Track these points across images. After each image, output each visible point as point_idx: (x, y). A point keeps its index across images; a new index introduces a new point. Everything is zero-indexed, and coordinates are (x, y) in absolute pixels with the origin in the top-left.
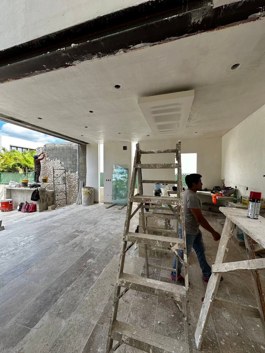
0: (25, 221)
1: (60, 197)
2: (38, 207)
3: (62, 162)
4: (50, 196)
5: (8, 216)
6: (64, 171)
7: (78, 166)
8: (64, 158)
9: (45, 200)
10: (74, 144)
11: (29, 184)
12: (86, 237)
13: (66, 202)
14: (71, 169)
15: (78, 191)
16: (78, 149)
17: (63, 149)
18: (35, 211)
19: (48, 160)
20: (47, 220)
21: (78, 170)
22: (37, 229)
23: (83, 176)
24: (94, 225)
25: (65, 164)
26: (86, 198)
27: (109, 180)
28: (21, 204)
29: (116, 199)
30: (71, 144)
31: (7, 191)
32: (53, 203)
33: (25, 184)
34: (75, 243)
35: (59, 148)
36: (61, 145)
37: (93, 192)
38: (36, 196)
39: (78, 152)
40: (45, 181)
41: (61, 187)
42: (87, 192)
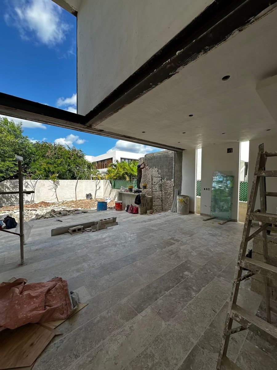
0: (131, 221)
1: (157, 203)
2: (139, 210)
3: (159, 170)
4: (149, 201)
5: (119, 215)
6: (161, 178)
7: (174, 174)
8: (160, 166)
9: (145, 205)
10: (171, 152)
11: (133, 190)
12: (182, 247)
13: (161, 209)
14: (166, 176)
15: (173, 199)
16: (174, 156)
17: (160, 158)
18: (138, 213)
19: (148, 169)
20: (146, 223)
21: (174, 178)
22: (140, 229)
23: (178, 185)
24: (190, 236)
25: (161, 172)
26: (181, 207)
27: (207, 189)
28: (128, 205)
29: (215, 211)
30: (167, 152)
31: (119, 194)
32: (151, 208)
33: (131, 190)
34: (172, 250)
35: (157, 157)
36: (158, 154)
37: (189, 201)
38: (138, 200)
39: (174, 159)
40: (145, 187)
41: (158, 193)
42: (183, 200)
